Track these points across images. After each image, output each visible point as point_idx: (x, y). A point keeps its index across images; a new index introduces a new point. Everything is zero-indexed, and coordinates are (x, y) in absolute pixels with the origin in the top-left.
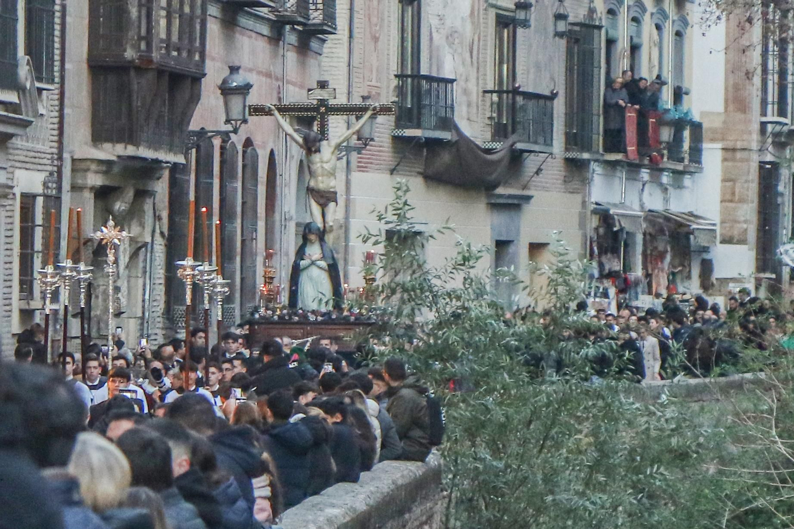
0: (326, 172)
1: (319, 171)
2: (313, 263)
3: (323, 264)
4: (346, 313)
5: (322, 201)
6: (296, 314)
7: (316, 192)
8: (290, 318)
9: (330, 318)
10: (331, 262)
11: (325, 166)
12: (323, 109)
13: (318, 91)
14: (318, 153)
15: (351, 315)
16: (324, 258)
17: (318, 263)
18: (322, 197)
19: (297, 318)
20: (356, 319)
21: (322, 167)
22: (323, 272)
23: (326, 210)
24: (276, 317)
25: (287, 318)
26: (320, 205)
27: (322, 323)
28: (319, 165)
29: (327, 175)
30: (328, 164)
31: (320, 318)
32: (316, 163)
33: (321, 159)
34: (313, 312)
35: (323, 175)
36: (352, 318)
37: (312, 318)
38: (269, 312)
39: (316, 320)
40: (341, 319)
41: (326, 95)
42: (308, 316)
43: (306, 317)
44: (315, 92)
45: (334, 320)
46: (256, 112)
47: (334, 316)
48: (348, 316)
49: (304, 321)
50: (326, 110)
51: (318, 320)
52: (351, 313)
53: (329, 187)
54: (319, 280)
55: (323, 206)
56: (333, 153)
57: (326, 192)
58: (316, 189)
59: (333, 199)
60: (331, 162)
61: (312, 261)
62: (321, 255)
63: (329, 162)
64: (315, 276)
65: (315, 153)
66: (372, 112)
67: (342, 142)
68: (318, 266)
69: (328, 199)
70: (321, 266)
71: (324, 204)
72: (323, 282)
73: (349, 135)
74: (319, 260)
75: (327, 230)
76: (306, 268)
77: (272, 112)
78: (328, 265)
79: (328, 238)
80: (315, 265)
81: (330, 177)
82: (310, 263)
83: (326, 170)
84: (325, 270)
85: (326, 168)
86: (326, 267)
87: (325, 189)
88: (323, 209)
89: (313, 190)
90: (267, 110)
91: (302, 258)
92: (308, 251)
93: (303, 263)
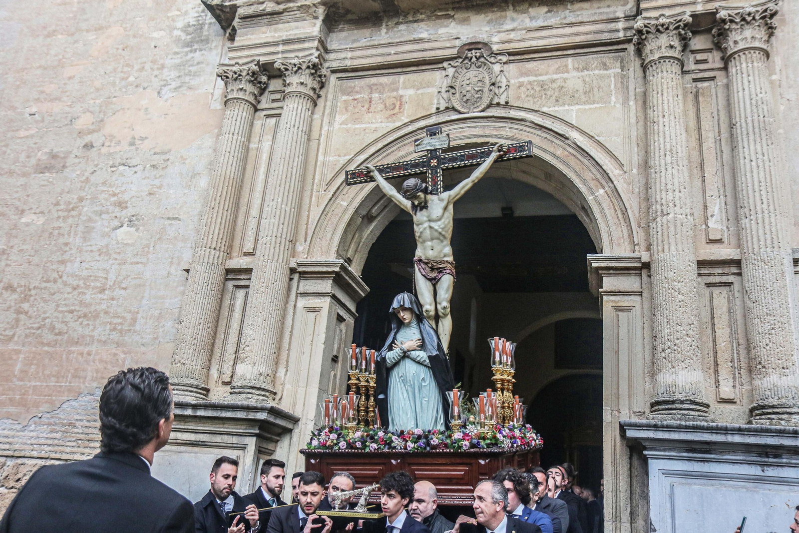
0: (436, 234)
1: (427, 232)
2: (405, 355)
3: (422, 356)
4: (457, 435)
5: (433, 275)
6: (373, 439)
7: (426, 263)
8: (364, 446)
9: (428, 444)
10: (435, 353)
11: (435, 225)
12: (434, 162)
13: (428, 140)
14: (425, 210)
15: (464, 439)
16: (422, 345)
18: (432, 269)
19: (374, 446)
20: (473, 446)
21: (431, 227)
22: (422, 368)
23: (438, 286)
24: (343, 444)
25: (359, 445)
26: (430, 280)
27: (414, 455)
28: (426, 225)
29: (439, 239)
30: (439, 223)
31: (410, 445)
32: (423, 223)
33: (428, 217)
35: (432, 239)
36: (466, 445)
37: (397, 442)
38: (333, 436)
39: (406, 448)
40: (446, 446)
41: (437, 144)
42: (392, 441)
43: (388, 443)
44: (424, 142)
45: (434, 447)
46: (354, 178)
47: (435, 441)
48: (459, 440)
49: (386, 450)
50: (438, 162)
51: (409, 449)
52: (466, 435)
53: (442, 255)
54: (416, 382)
55: (434, 282)
56: (445, 209)
57: (437, 262)
58: (423, 258)
59: (448, 271)
60: (443, 220)
61: (405, 352)
62: (420, 343)
63: (440, 220)
64: (410, 376)
65: (421, 210)
66: (498, 153)
67: (457, 195)
68: (414, 360)
69: (440, 271)
70: (418, 359)
71: (435, 279)
72: (423, 384)
73: (466, 185)
74: (415, 350)
75: (440, 314)
76: (396, 364)
77: (372, 174)
78: (429, 357)
79: (443, 325)
80: (408, 357)
81: (442, 241)
82: (402, 355)
83: (436, 231)
84: (425, 366)
85: (436, 227)
86: (428, 361)
87: (436, 257)
88: (434, 286)
89: (420, 261)
90: (365, 172)
91: (390, 349)
92: (400, 337)
93: (391, 356)
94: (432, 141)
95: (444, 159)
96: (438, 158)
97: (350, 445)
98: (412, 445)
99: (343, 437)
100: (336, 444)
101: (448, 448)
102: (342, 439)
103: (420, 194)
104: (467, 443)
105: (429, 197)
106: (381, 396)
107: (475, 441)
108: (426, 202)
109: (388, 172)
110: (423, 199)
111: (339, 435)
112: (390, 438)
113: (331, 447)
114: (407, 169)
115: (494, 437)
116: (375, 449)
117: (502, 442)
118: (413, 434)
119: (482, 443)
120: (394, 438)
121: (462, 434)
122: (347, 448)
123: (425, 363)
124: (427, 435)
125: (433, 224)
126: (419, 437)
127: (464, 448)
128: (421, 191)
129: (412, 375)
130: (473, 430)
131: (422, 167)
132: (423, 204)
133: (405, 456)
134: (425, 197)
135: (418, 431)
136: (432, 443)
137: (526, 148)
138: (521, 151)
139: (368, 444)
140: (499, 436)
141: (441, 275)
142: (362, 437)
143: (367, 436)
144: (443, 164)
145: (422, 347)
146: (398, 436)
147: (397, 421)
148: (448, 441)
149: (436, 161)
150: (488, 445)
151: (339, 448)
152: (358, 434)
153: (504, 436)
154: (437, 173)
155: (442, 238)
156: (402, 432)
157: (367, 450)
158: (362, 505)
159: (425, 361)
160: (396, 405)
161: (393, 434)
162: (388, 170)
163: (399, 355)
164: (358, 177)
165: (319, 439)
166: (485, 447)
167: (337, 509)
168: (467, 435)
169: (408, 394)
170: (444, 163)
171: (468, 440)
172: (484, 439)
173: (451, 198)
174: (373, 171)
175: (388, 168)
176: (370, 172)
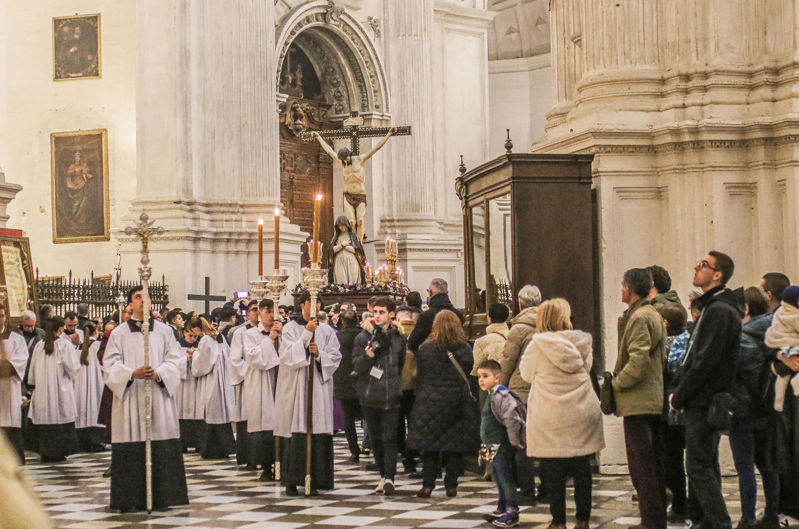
0: (356, 180)
2: (343, 248)
3: (351, 248)
4: (369, 285)
5: (354, 202)
7: (351, 196)
9: (355, 289)
12: (354, 133)
13: (351, 120)
14: (350, 165)
17: (348, 248)
18: (354, 199)
19: (330, 291)
20: (376, 290)
21: (353, 176)
23: (357, 209)
26: (353, 205)
27: (349, 294)
29: (357, 182)
31: (347, 290)
34: (342, 285)
35: (354, 182)
37: (341, 289)
39: (345, 292)
40: (364, 290)
41: (357, 122)
43: (337, 289)
44: (349, 121)
45: (358, 291)
46: (305, 138)
47: (359, 288)
48: (370, 288)
49: (335, 293)
50: (357, 133)
52: (373, 286)
53: (359, 191)
54: (348, 261)
56: (362, 165)
57: (357, 195)
58: (349, 192)
59: (362, 200)
60: (360, 171)
62: (350, 242)
65: (348, 165)
66: (392, 133)
68: (347, 250)
69: (359, 200)
70: (349, 250)
72: (352, 262)
73: (374, 151)
74: (348, 245)
75: (358, 224)
76: (338, 252)
78: (355, 249)
79: (360, 230)
80: (345, 249)
81: (360, 183)
84: (353, 254)
85: (357, 176)
87: (356, 192)
88: (355, 208)
89: (347, 193)
90: (313, 136)
91: (335, 244)
92: (340, 239)
93: (336, 248)
94: (354, 120)
95: (361, 132)
96: (357, 131)
98: (348, 290)
104: (373, 289)
105: (352, 158)
107: (377, 288)
108: (351, 161)
110: (349, 160)
114: (338, 136)
115: (386, 286)
121: (371, 285)
123: (353, 252)
124: (355, 286)
125: (355, 174)
129: (346, 258)
131: (348, 136)
132: (349, 162)
133: (345, 294)
135: (351, 284)
137: (408, 131)
138: (405, 132)
141: (359, 202)
144: (360, 135)
145: (351, 244)
147: (339, 279)
148: (365, 288)
154: (356, 140)
155: (359, 181)
156: (343, 284)
161: (338, 285)
163: (340, 248)
172: (381, 287)
173: (365, 158)
174: (318, 136)
175: (326, 133)
176: (316, 136)
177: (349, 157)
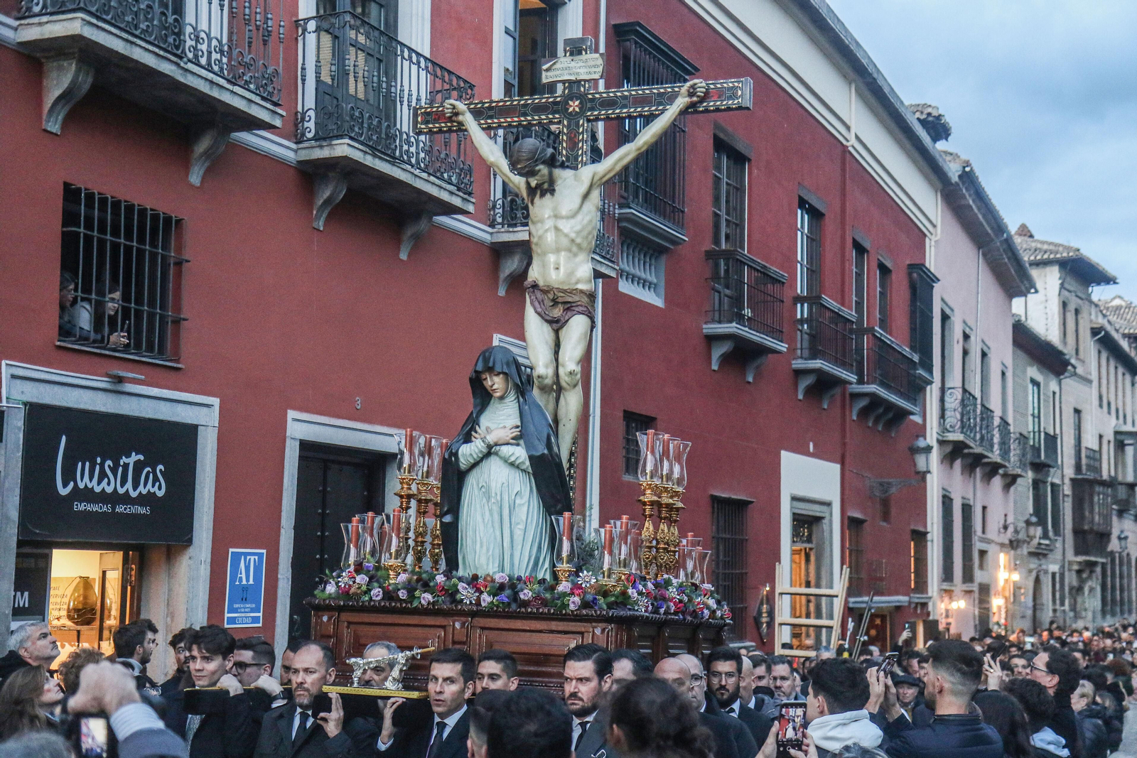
0: (565, 242)
1: (550, 237)
2: (490, 452)
3: (519, 453)
4: (564, 586)
5: (557, 312)
6: (426, 586)
7: (545, 292)
8: (412, 597)
9: (515, 597)
10: (542, 450)
11: (566, 226)
12: (574, 105)
13: (566, 62)
14: (548, 196)
15: (572, 593)
16: (521, 437)
17: (506, 450)
18: (555, 302)
19: (427, 598)
20: (585, 605)
21: (557, 229)
22: (518, 475)
23: (562, 333)
24: (377, 593)
25: (402, 594)
26: (551, 322)
27: (490, 613)
28: (549, 224)
29: (570, 250)
30: (572, 221)
31: (486, 599)
32: (542, 221)
33: (555, 209)
34: (473, 580)
35: (558, 251)
36: (574, 602)
37: (466, 593)
38: (362, 579)
39: (478, 603)
40: (545, 603)
41: (582, 71)
42: (457, 591)
43: (452, 594)
44: (557, 66)
45: (525, 604)
46: (427, 122)
47: (526, 594)
48: (564, 594)
49: (447, 604)
50: (582, 106)
51: (483, 604)
52: (577, 587)
53: (573, 280)
54: (506, 497)
55: (557, 325)
56: (586, 196)
57: (564, 291)
58: (541, 283)
59: (580, 309)
60: (579, 217)
61: (490, 447)
62: (516, 432)
63: (573, 216)
64: (495, 487)
65: (542, 195)
66: (687, 100)
67: (609, 171)
68: (505, 460)
69: (569, 308)
70: (512, 459)
71: (557, 321)
72: (518, 501)
73: (626, 155)
74: (508, 444)
75: (563, 384)
76: (473, 466)
77: (461, 118)
78: (531, 458)
79: (567, 403)
80: (496, 454)
81: (575, 255)
82: (485, 451)
83: (566, 235)
84: (524, 471)
85: (566, 230)
86: (528, 463)
87: (562, 283)
88: (557, 332)
89: (535, 286)
90: (448, 112)
91: (468, 439)
92: (485, 421)
93: (467, 452)
94: (573, 64)
95: (593, 100)
96: (582, 97)
97: (389, 595)
98: (489, 599)
99: (378, 581)
100: (365, 593)
101: (546, 606)
102: (376, 584)
103: (541, 167)
104: (577, 599)
105: (558, 172)
106: (448, 519)
107: (589, 597)
108: (552, 181)
109: (491, 117)
110: (546, 178)
111: (371, 578)
112: (456, 586)
113: (357, 596)
114: (525, 115)
115: (624, 593)
116: (429, 603)
117: (636, 603)
118: (493, 581)
119: (601, 601)
120: (461, 586)
121: (570, 585)
122: (383, 599)
123: (524, 467)
124: (513, 585)
125: (561, 224)
126: (502, 587)
127: (572, 607)
128: (544, 163)
129: (499, 485)
130: (587, 579)
131: (553, 113)
132: (546, 186)
133: (476, 615)
134: (551, 174)
135: (500, 578)
136: (522, 596)
137: (740, 93)
138: (730, 98)
139: (417, 593)
140: (630, 591)
141: (569, 314)
142: (409, 581)
143: (418, 580)
144: (590, 109)
145: (519, 440)
146: (468, 585)
147: (469, 558)
148: (548, 596)
149: (577, 103)
150: (610, 606)
151: (371, 599)
152: (403, 577)
153: (640, 593)
154: (578, 126)
155: (575, 249)
156: (475, 577)
157: (415, 604)
158: (394, 679)
159: (523, 463)
160: (470, 533)
161: (460, 579)
162: (491, 113)
163: (481, 452)
164: (436, 121)
165: (337, 583)
166: (605, 607)
167: (356, 685)
168: (580, 587)
169: (491, 515)
170: (592, 109)
171: (579, 595)
172: (605, 594)
173: (597, 178)
174: (463, 114)
175: (490, 108)
176: (457, 114)
177: (543, 169)
